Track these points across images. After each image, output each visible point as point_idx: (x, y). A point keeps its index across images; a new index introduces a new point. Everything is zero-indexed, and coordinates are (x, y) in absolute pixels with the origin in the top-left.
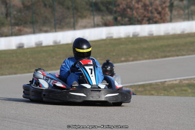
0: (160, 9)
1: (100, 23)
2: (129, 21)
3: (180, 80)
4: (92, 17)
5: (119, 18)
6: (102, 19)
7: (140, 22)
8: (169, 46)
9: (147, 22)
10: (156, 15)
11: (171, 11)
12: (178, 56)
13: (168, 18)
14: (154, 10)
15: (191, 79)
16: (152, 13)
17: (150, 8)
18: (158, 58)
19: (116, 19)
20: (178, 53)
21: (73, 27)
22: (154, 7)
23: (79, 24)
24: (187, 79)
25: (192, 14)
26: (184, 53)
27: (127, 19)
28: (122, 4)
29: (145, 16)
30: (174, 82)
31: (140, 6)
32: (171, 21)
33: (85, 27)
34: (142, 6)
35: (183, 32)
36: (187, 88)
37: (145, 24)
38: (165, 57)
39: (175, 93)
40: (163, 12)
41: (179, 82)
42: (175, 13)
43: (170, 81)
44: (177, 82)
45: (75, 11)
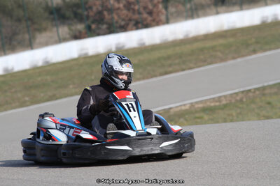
0: (150, 7)
1: (68, 36)
2: (108, 28)
3: (192, 103)
4: (55, 29)
5: (93, 26)
6: (70, 29)
7: (123, 28)
8: (169, 57)
9: (134, 28)
10: (145, 15)
11: (166, 8)
12: (183, 70)
13: (163, 18)
14: (141, 10)
15: (206, 100)
16: (140, 13)
17: (137, 7)
18: (156, 76)
19: (89, 28)
20: (184, 67)
21: (30, 45)
22: (141, 4)
23: (38, 41)
24: (201, 102)
25: (196, 9)
26: (192, 65)
27: (105, 26)
28: (95, 5)
29: (130, 20)
30: (183, 108)
31: (121, 5)
32: (167, 22)
33: (46, 44)
34: (125, 6)
35: (187, 35)
36: (202, 114)
37: (132, 30)
38: (166, 73)
39: (185, 122)
40: (155, 10)
41: (190, 107)
42: (172, 9)
43: (177, 107)
44: (187, 107)
45: (29, 23)
